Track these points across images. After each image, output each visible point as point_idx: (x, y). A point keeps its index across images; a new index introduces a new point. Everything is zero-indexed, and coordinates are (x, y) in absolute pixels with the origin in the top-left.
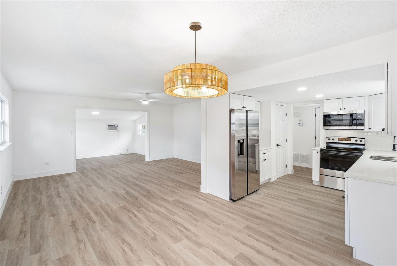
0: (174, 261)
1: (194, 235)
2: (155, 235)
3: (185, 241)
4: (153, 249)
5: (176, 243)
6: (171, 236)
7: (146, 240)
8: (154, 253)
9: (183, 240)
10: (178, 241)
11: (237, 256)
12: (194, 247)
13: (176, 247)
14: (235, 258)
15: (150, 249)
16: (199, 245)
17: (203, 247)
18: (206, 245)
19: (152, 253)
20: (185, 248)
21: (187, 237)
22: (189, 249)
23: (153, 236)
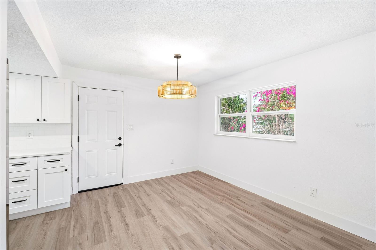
0: (190, 219)
1: (167, 240)
2: (212, 246)
3: (178, 234)
4: (209, 230)
5: (188, 233)
6: (193, 242)
7: (220, 241)
8: (207, 226)
9: (181, 236)
10: (186, 234)
11: (143, 217)
12: (172, 228)
13: (187, 230)
14: (145, 216)
15: (213, 231)
16: (167, 229)
17: (164, 226)
18: (160, 227)
19: (209, 226)
20: (181, 227)
21: (175, 238)
22: (177, 226)
23: (214, 246)
